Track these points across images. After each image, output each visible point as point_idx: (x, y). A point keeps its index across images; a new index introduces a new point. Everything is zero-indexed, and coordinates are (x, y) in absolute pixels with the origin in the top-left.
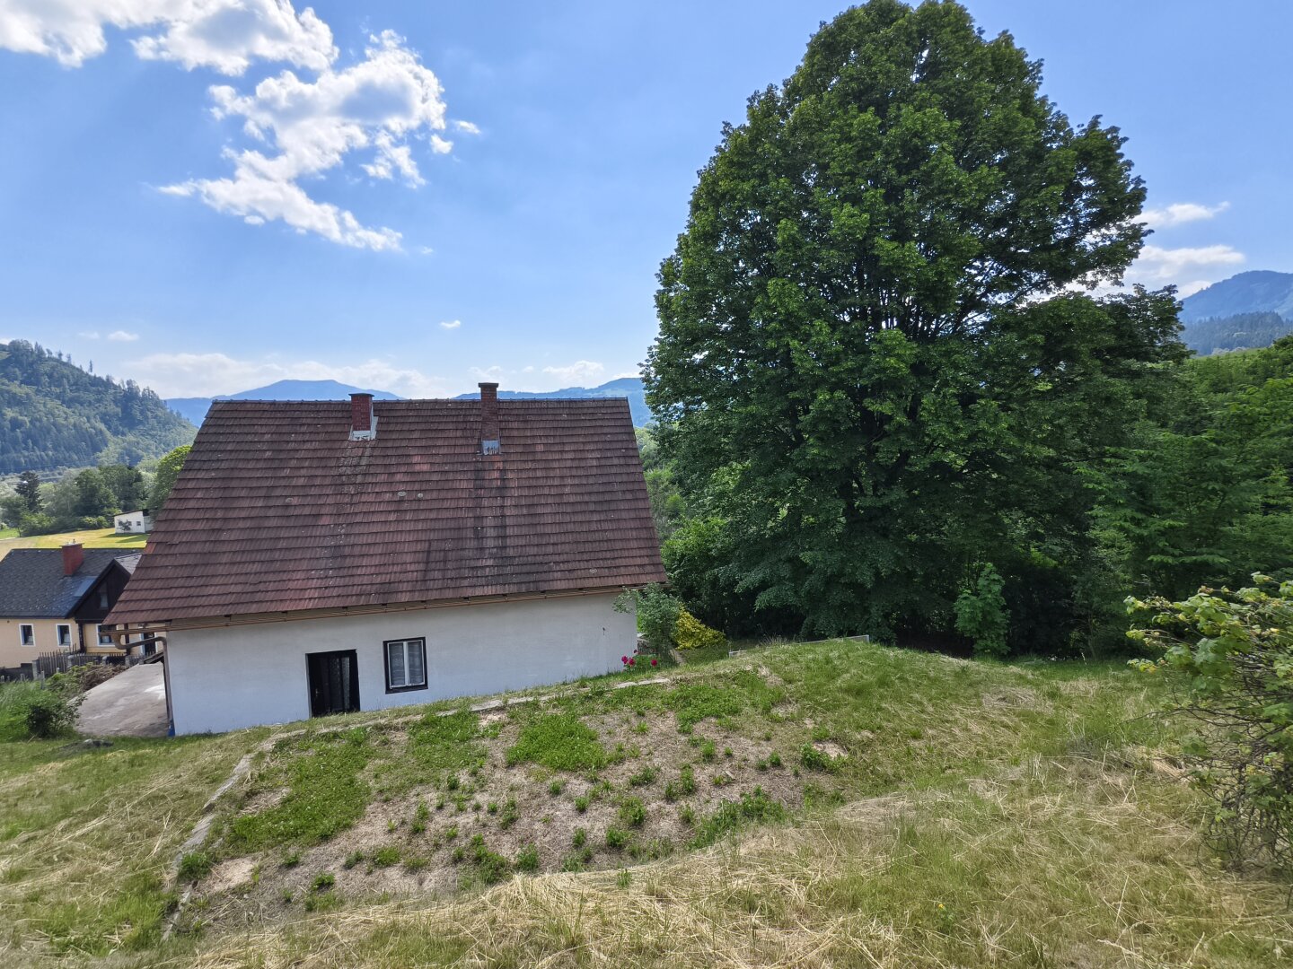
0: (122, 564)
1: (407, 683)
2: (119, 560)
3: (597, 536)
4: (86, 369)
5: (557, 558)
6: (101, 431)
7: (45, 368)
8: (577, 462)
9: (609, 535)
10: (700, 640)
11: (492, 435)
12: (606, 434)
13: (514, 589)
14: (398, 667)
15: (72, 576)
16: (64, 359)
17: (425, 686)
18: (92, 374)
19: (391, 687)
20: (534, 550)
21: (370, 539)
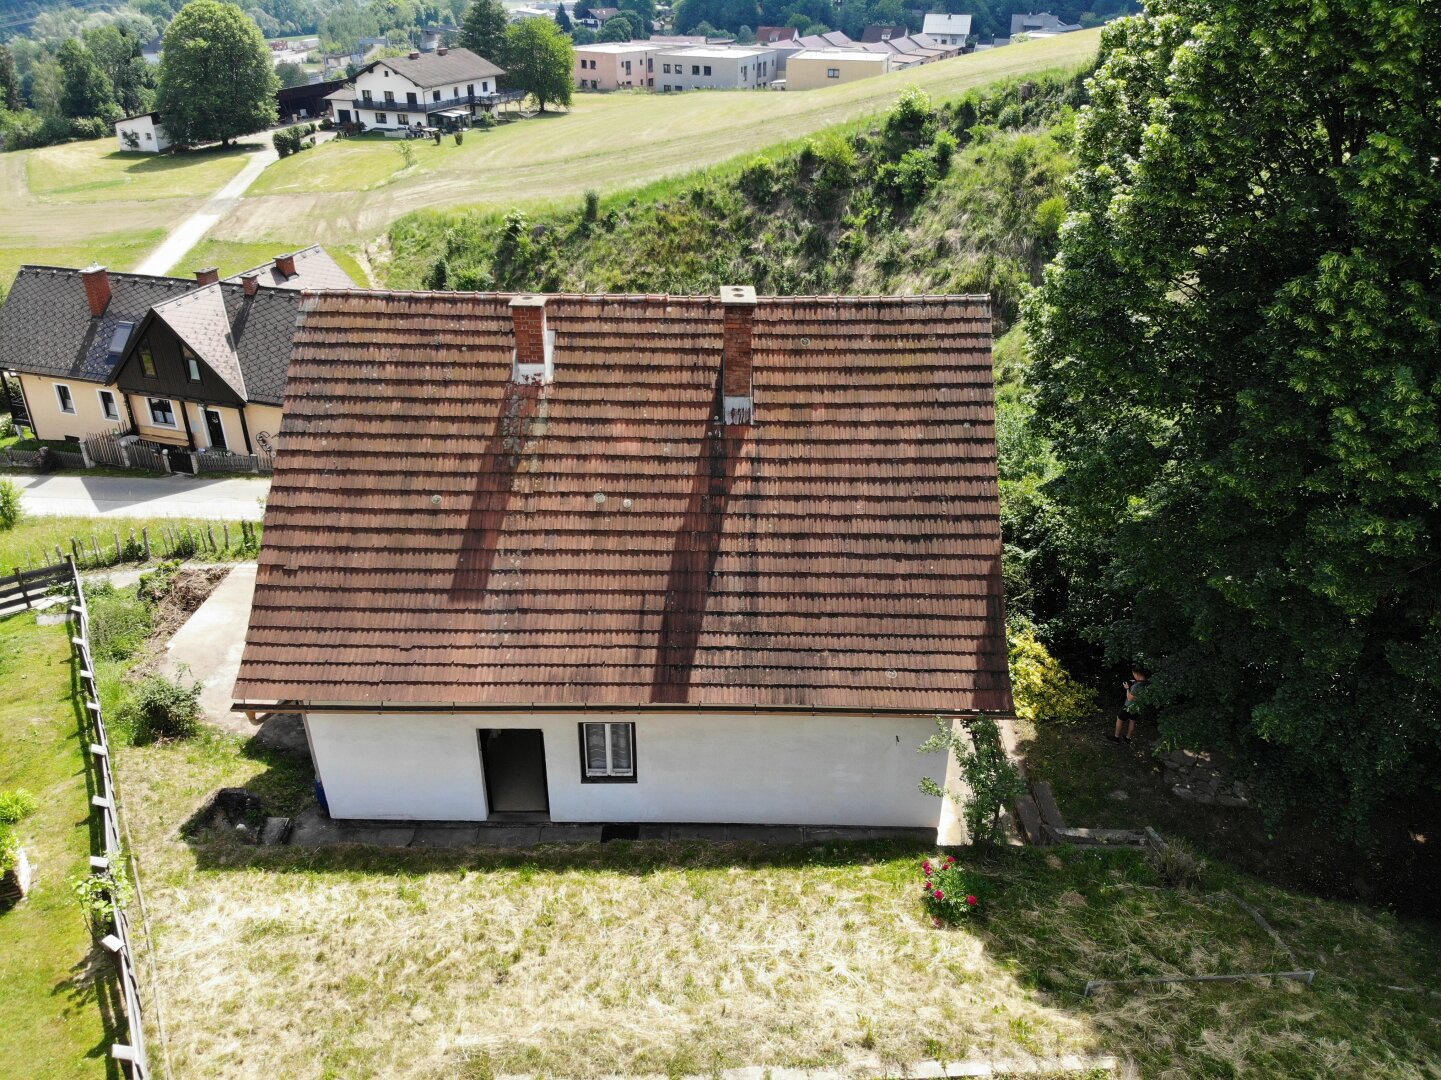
1: (610, 771)
2: (158, 310)
3: (903, 606)
5: (834, 643)
8: (880, 448)
9: (924, 606)
10: (1052, 707)
11: (740, 387)
12: (938, 386)
13: (763, 697)
14: (597, 746)
15: (103, 318)
17: (633, 779)
19: (588, 775)
20: (798, 624)
21: (559, 582)
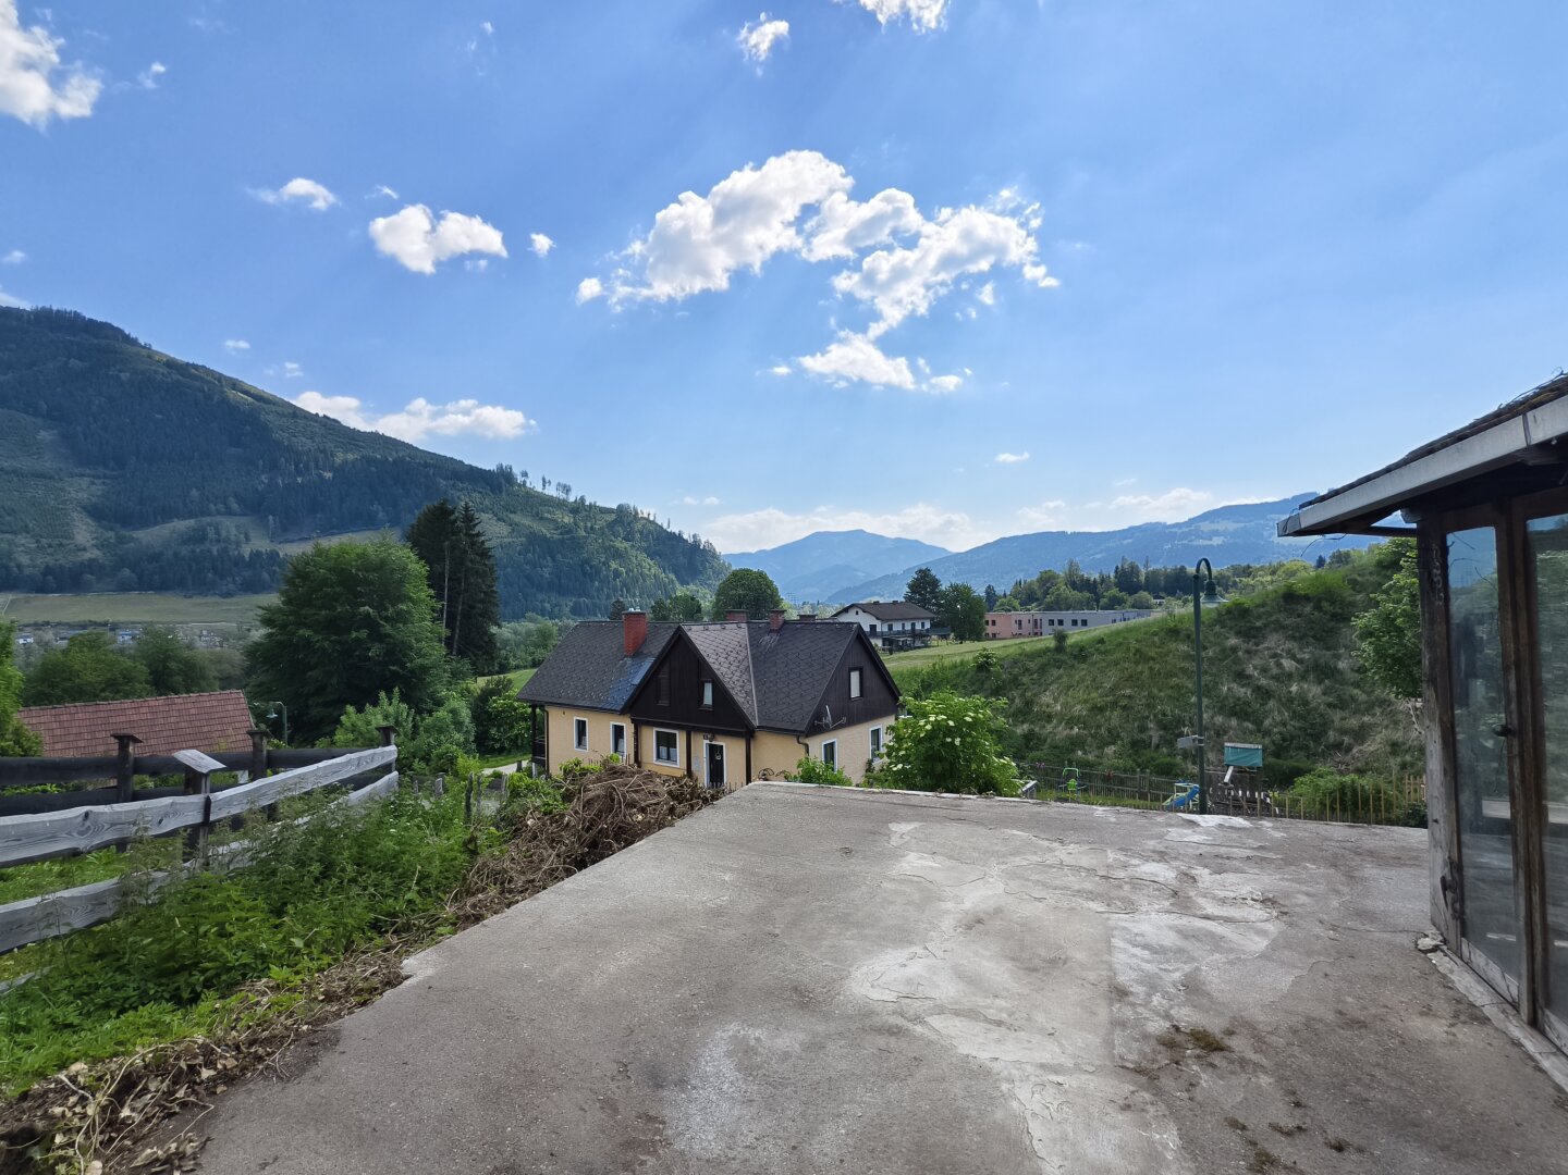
0: (689, 634)
2: (685, 628)
4: (665, 527)
6: (672, 581)
7: (638, 526)
15: (633, 657)
16: (651, 518)
18: (669, 530)
